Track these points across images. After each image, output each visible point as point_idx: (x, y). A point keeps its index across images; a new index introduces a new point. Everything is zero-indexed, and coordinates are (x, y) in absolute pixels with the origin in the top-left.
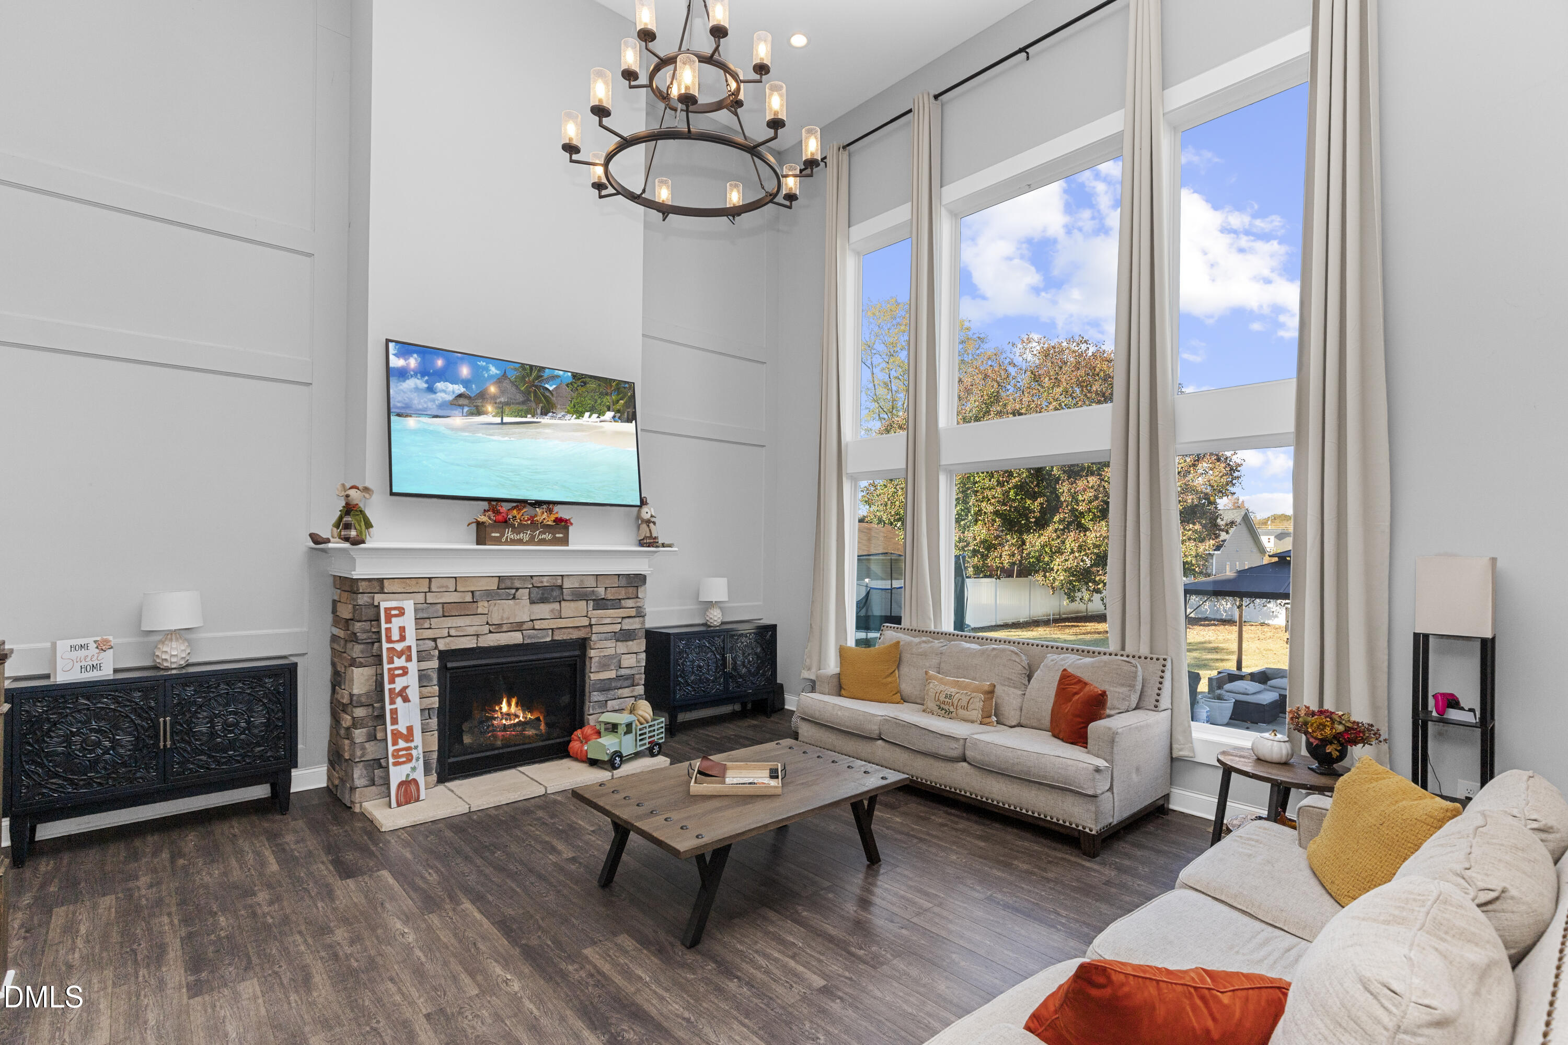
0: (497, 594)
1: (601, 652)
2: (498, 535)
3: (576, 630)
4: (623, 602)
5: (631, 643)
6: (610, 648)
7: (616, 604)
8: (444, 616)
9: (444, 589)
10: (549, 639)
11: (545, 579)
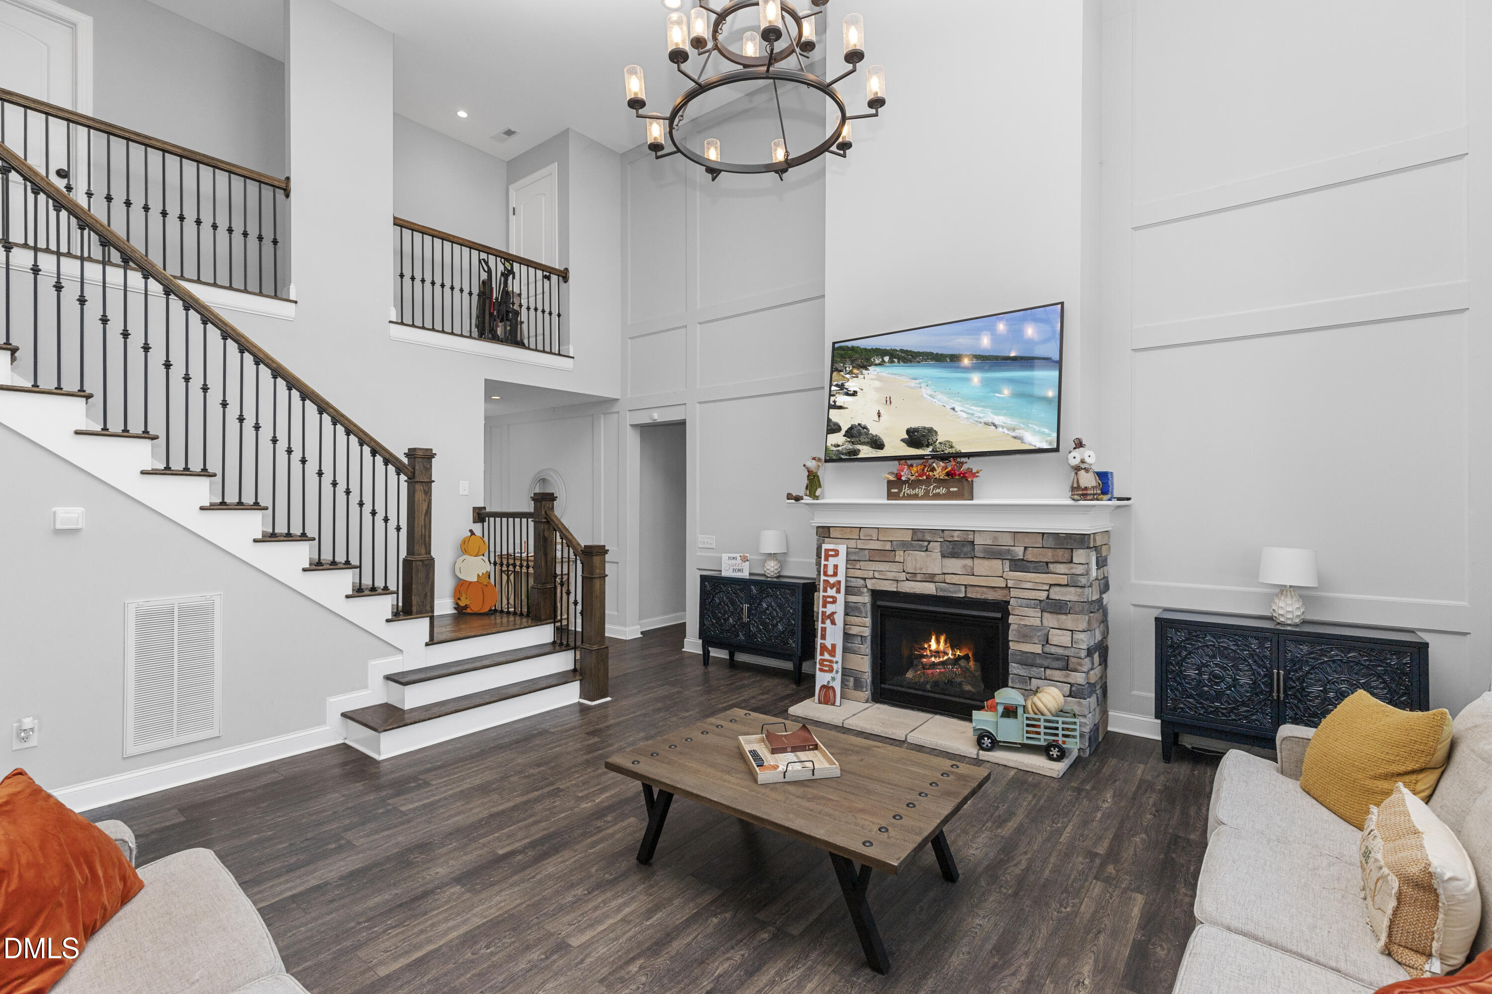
0: (911, 544)
1: (1021, 620)
2: (896, 490)
3: (991, 590)
4: (1051, 566)
5: (1064, 617)
6: (1032, 617)
7: (1043, 567)
8: (870, 561)
9: (869, 538)
10: (962, 595)
11: (956, 534)
